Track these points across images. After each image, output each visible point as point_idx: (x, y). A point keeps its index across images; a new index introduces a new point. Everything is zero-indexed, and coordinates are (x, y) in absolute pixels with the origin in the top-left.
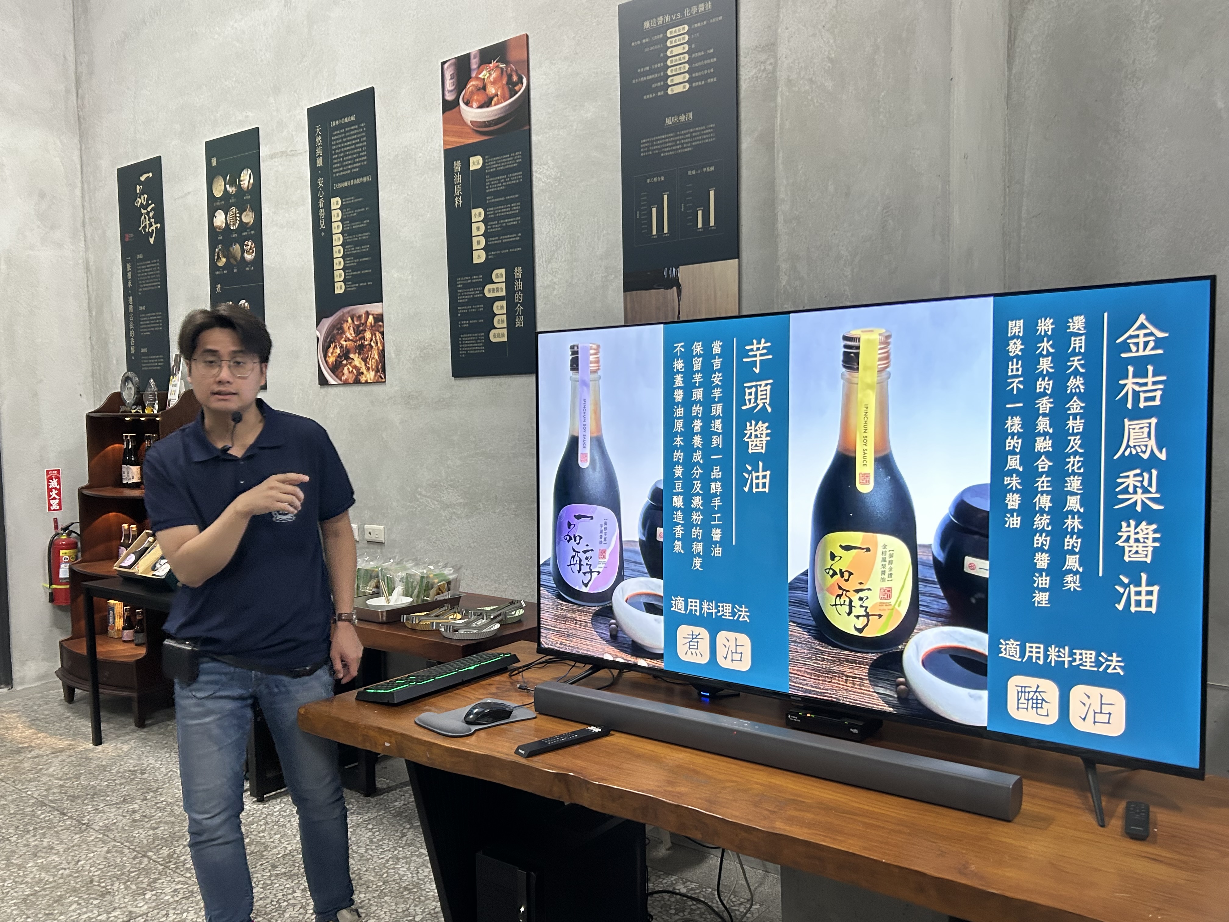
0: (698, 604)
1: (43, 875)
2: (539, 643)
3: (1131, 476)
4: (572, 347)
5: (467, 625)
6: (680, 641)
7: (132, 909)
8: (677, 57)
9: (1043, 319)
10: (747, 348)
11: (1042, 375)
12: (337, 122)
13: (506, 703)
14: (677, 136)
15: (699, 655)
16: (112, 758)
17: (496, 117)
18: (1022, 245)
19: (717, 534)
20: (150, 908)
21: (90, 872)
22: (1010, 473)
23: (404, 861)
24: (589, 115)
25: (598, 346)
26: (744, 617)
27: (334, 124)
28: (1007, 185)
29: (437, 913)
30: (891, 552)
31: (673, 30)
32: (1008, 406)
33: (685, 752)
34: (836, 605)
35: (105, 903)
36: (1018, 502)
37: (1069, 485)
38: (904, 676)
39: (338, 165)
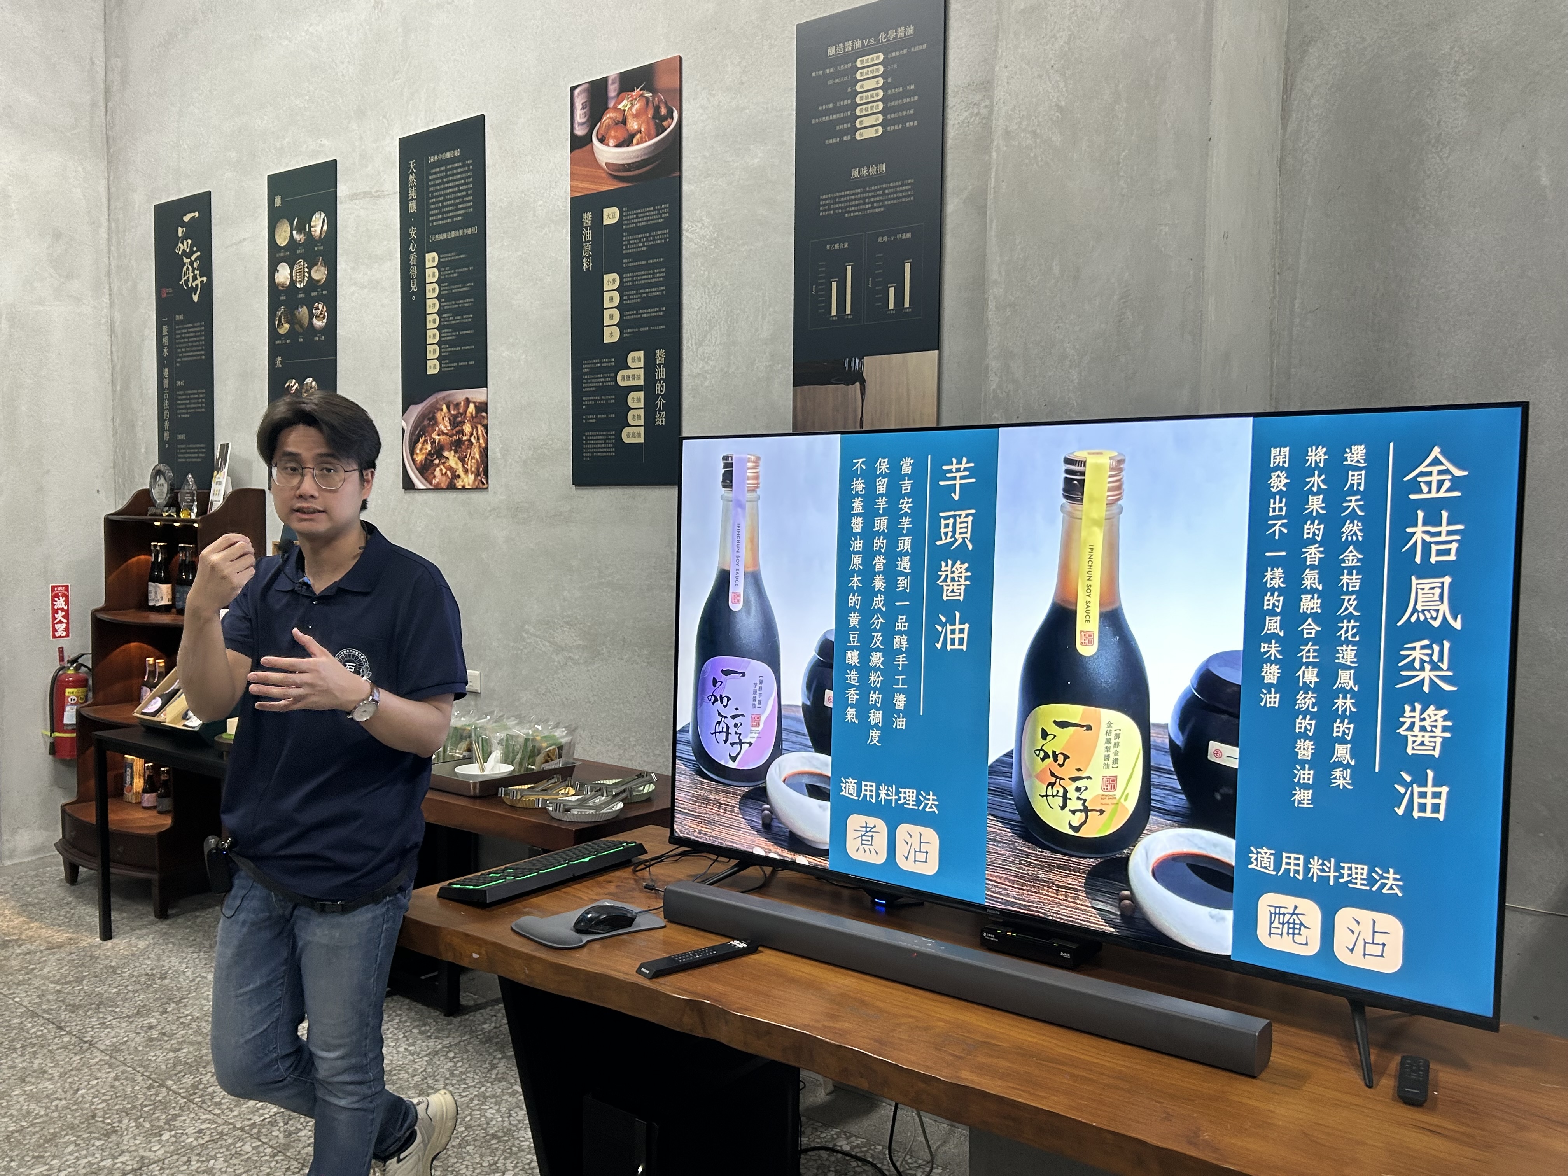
0: (874, 789)
1: (32, 1106)
2: (672, 830)
3: (1418, 648)
4: (725, 458)
5: (581, 804)
6: (850, 835)
7: (145, 1154)
8: (869, 93)
9: (1314, 448)
10: (945, 468)
11: (1311, 517)
12: (436, 157)
13: (628, 906)
14: (866, 192)
15: (873, 852)
16: (125, 957)
17: (639, 159)
18: (1294, 348)
19: (900, 701)
20: (168, 1152)
21: (93, 1104)
22: (1269, 638)
23: (494, 1100)
24: (756, 161)
25: (758, 459)
26: (931, 807)
27: (432, 159)
28: (1278, 270)
29: (533, 1168)
30: (1118, 732)
31: (865, 58)
32: (1267, 554)
33: (852, 976)
34: (1047, 796)
35: (110, 1145)
36: (1276, 675)
37: (1341, 655)
38: (1129, 888)
39: (436, 211)
